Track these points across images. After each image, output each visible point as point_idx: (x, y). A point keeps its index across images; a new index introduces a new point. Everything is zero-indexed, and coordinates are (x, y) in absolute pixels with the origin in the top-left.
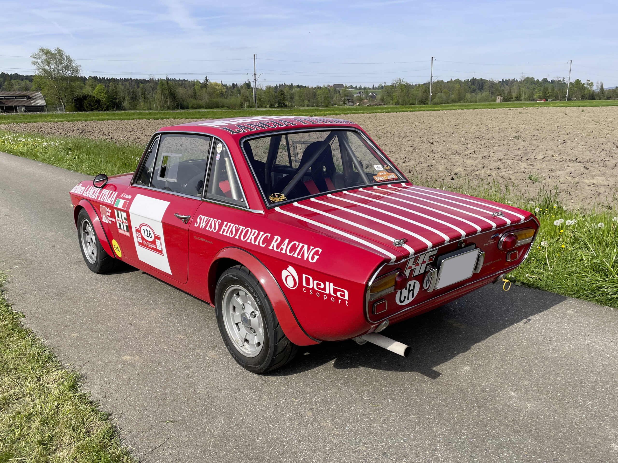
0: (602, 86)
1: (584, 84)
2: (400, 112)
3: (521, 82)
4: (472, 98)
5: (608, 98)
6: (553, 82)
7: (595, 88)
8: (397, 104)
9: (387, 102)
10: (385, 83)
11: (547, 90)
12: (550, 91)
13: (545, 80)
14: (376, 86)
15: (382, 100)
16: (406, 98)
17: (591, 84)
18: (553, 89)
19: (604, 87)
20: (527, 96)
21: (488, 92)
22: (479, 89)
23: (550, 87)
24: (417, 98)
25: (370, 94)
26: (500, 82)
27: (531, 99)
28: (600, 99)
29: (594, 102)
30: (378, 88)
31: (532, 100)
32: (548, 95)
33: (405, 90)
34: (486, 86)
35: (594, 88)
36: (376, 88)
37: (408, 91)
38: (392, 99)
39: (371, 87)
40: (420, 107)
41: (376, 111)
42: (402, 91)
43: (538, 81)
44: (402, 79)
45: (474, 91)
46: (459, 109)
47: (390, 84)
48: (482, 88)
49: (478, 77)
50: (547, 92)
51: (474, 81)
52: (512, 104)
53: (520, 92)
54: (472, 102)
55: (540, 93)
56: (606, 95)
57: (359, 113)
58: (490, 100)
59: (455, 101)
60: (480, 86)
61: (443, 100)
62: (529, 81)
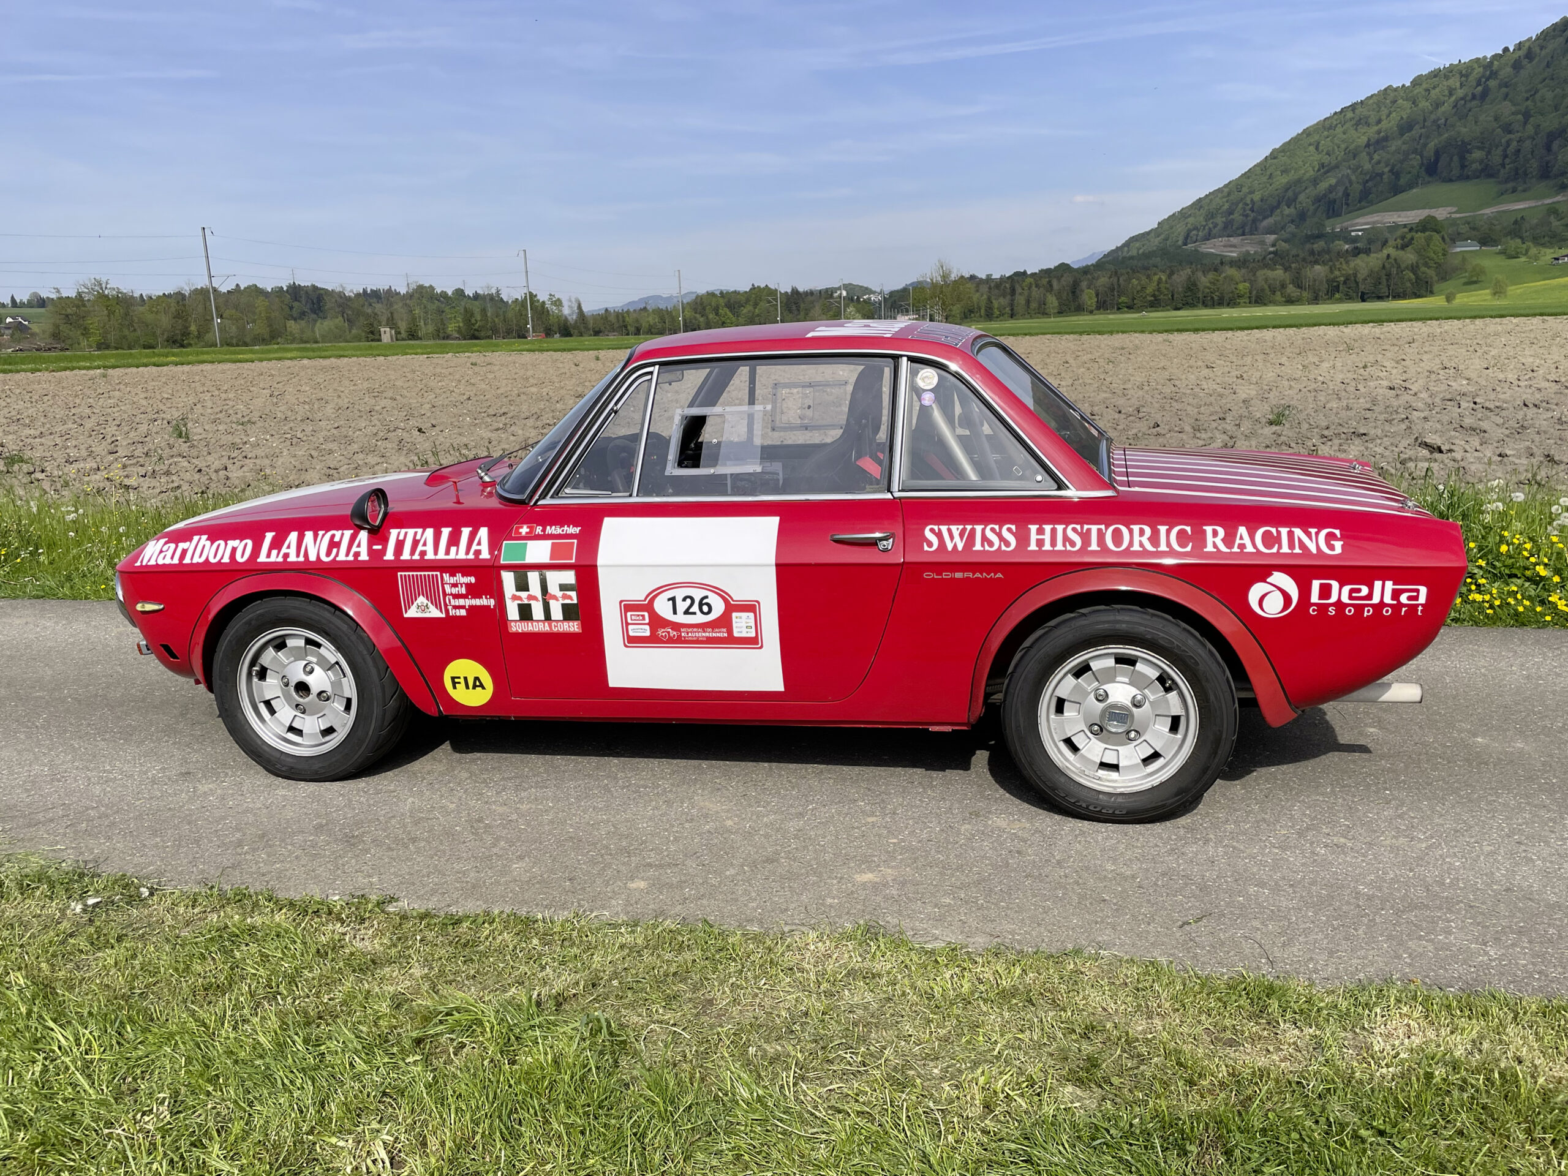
0: (579, 307)
1: (544, 302)
2: (146, 366)
3: (410, 296)
4: (302, 331)
5: (597, 333)
6: (477, 296)
7: (568, 311)
8: (103, 346)
9: (69, 342)
10: (58, 291)
11: (472, 315)
12: (479, 318)
13: (460, 293)
14: (23, 297)
15: (56, 336)
16: (126, 332)
17: (558, 303)
18: (484, 311)
19: (585, 309)
20: (431, 328)
21: (341, 318)
22: (314, 311)
23: (476, 308)
24: (158, 332)
25: (9, 320)
26: (358, 295)
27: (441, 335)
28: (581, 335)
29: (571, 342)
30: (30, 304)
31: (444, 339)
32: (476, 327)
33: (119, 311)
34: (329, 304)
35: (566, 311)
36: (22, 305)
37: (127, 314)
38: (86, 333)
39: (7, 301)
40: (197, 355)
41: (75, 364)
42: (111, 313)
43: (444, 294)
44: (104, 280)
45: (303, 314)
46: (302, 358)
47: (73, 294)
48: (320, 308)
49: (304, 282)
50: (473, 321)
51: (295, 290)
52: (420, 347)
53: (414, 319)
54: (306, 342)
55: (458, 322)
56: (591, 326)
57: (25, 371)
58: (348, 338)
59: (263, 340)
60: (313, 304)
61: (232, 337)
62: (423, 294)
